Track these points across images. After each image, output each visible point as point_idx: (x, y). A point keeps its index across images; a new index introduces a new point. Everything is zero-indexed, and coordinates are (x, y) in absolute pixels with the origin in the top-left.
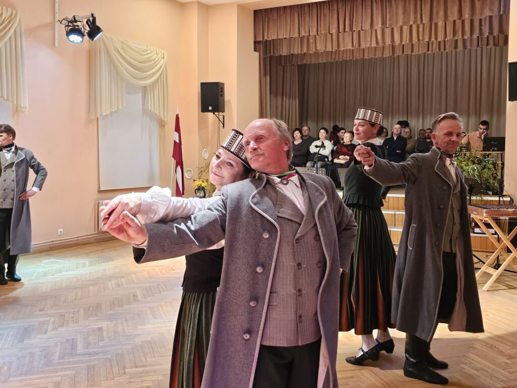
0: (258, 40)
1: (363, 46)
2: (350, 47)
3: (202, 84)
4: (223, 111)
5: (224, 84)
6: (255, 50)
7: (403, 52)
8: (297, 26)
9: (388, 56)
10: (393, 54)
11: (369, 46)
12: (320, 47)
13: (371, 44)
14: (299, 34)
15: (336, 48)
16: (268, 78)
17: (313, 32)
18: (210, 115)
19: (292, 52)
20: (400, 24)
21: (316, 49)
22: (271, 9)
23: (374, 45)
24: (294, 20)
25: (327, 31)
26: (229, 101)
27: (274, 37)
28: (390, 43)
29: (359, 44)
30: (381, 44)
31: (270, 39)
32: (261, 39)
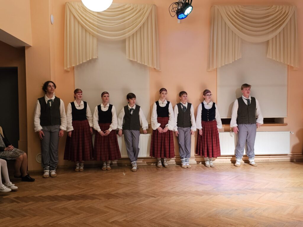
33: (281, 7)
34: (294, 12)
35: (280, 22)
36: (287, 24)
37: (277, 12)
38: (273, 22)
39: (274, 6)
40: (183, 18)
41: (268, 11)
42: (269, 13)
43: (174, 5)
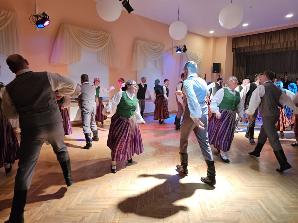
0: (233, 48)
1: (274, 48)
2: (269, 49)
3: (213, 64)
4: (220, 72)
5: (221, 63)
6: (232, 51)
7: (291, 49)
8: (249, 42)
9: (284, 51)
10: (287, 50)
11: (276, 48)
12: (257, 49)
13: (278, 47)
14: (249, 45)
15: (263, 49)
16: (235, 60)
17: (255, 44)
18: (215, 74)
19: (245, 51)
20: (291, 40)
21: (255, 50)
22: (239, 37)
23: (279, 47)
24: (248, 41)
25: (261, 44)
26: (222, 69)
27: (240, 47)
28: (286, 46)
30: (282, 47)
31: (238, 47)
32: (235, 47)
33: (104, 33)
34: (112, 37)
35: (105, 41)
36: (108, 43)
38: (101, 41)
39: (100, 32)
41: (97, 34)
42: (97, 35)
43: (33, 16)
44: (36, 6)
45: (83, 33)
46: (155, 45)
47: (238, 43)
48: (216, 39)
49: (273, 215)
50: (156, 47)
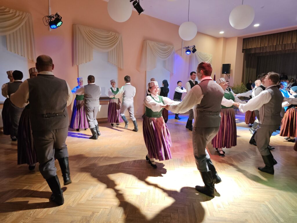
0: (244, 48)
2: (280, 49)
3: (223, 65)
4: (230, 73)
5: (230, 64)
6: (243, 52)
8: (260, 43)
11: (289, 49)
12: (268, 50)
14: (260, 46)
15: (275, 50)
16: (246, 61)
17: (266, 45)
18: (225, 74)
19: (256, 52)
21: (266, 50)
22: (250, 38)
23: (291, 48)
24: (259, 41)
25: (272, 45)
26: (232, 70)
29: (285, 48)
30: (294, 48)
31: (249, 48)
32: (245, 48)
33: (115, 33)
34: (121, 38)
35: (114, 42)
36: (118, 44)
37: (113, 36)
38: (110, 42)
39: (111, 32)
40: (54, 28)
41: (108, 34)
43: (47, 17)
44: (50, 8)
45: (94, 34)
46: (165, 46)
47: (248, 44)
48: (226, 39)
49: (281, 217)
50: (166, 47)
